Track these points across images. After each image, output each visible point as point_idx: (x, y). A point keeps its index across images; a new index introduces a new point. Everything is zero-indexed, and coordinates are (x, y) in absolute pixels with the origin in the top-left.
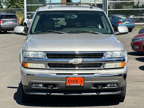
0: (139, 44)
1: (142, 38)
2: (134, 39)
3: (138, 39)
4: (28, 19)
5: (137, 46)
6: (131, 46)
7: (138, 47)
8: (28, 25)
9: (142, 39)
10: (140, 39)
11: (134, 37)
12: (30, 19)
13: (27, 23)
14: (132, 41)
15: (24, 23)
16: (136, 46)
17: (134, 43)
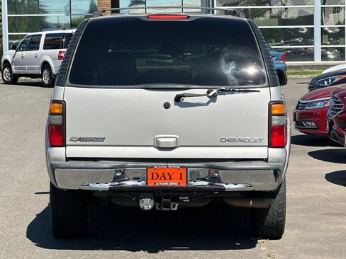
0: (316, 116)
1: (323, 101)
2: (302, 103)
3: (311, 103)
4: (15, 51)
5: (311, 121)
6: (295, 120)
7: (313, 124)
8: (13, 67)
9: (322, 103)
10: (319, 104)
11: (302, 99)
12: (20, 50)
13: (11, 62)
14: (297, 108)
15: (3, 61)
16: (308, 121)
17: (303, 113)
